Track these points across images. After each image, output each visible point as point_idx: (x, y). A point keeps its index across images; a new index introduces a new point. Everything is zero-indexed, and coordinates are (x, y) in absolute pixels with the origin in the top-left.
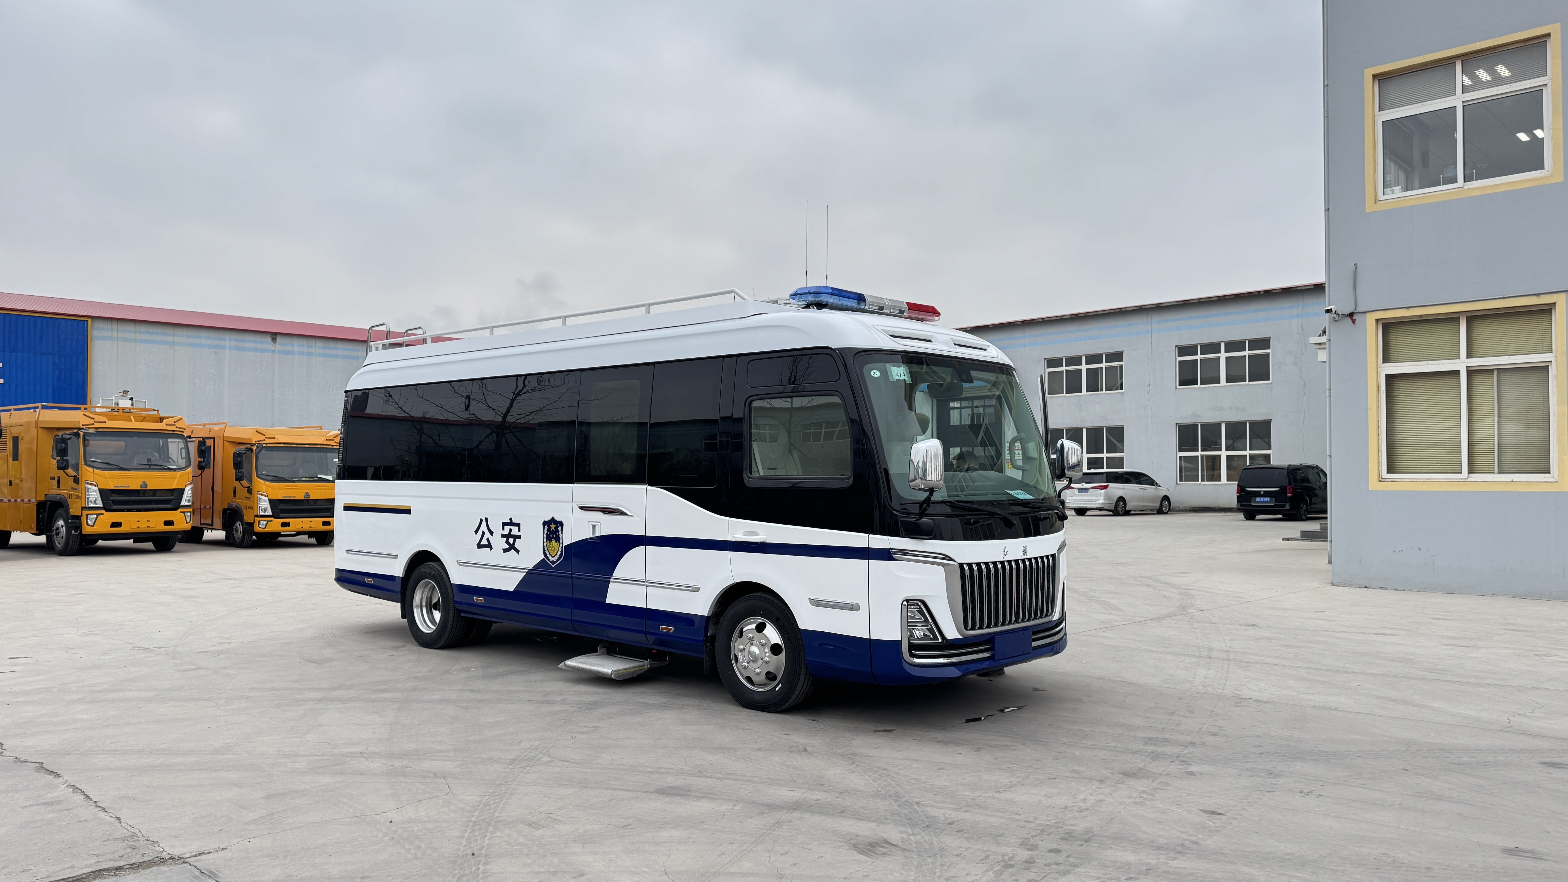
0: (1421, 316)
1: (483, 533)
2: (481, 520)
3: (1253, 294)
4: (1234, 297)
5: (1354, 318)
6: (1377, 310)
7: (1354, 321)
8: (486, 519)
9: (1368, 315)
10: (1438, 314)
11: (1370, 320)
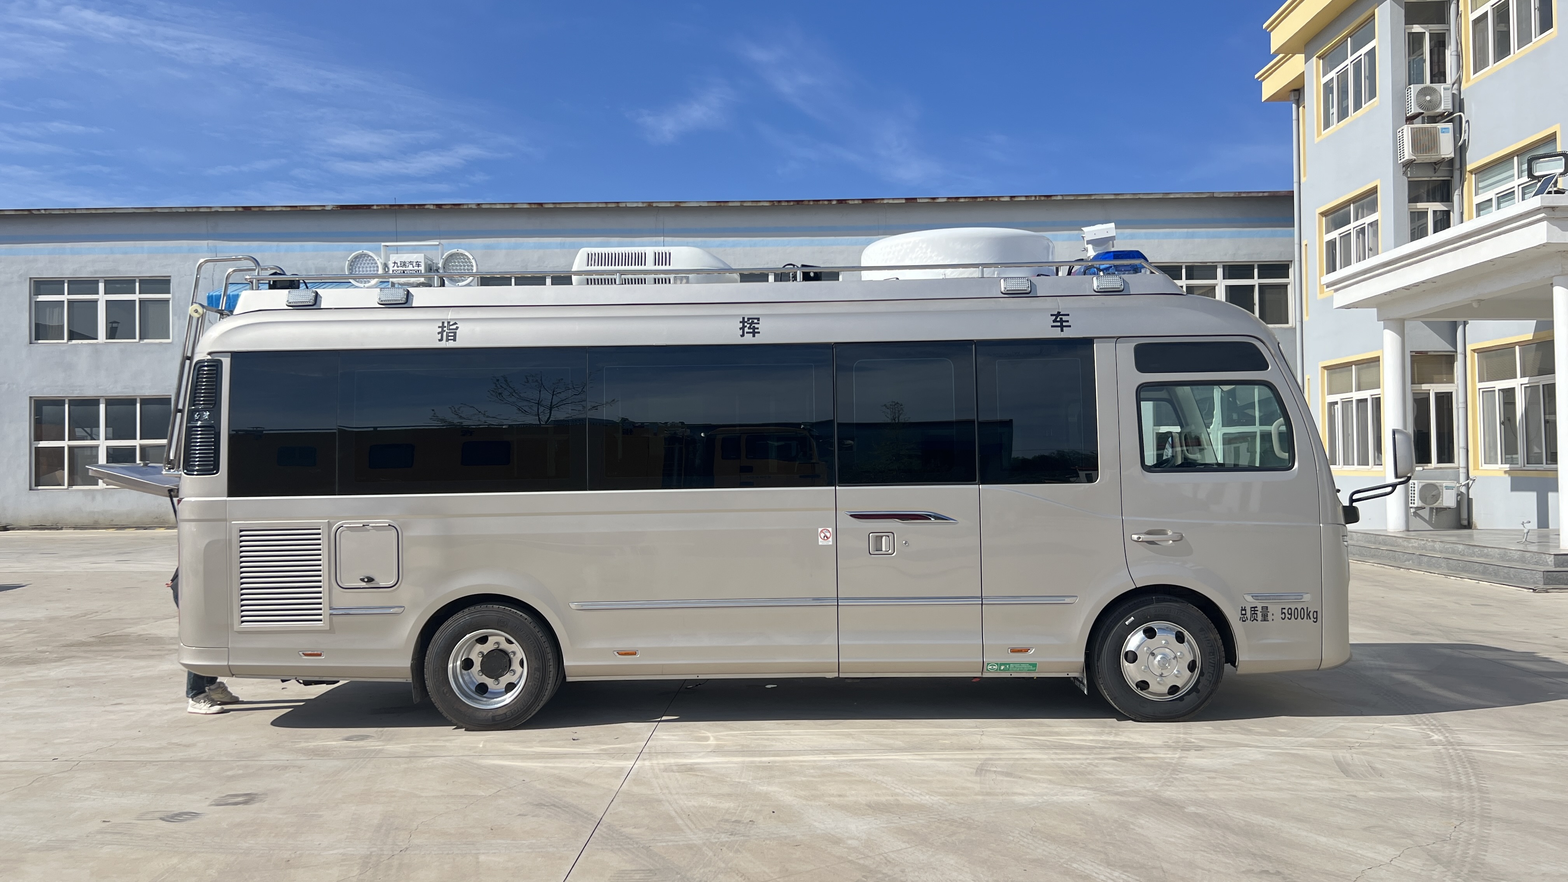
3: (821, 202)
4: (793, 205)
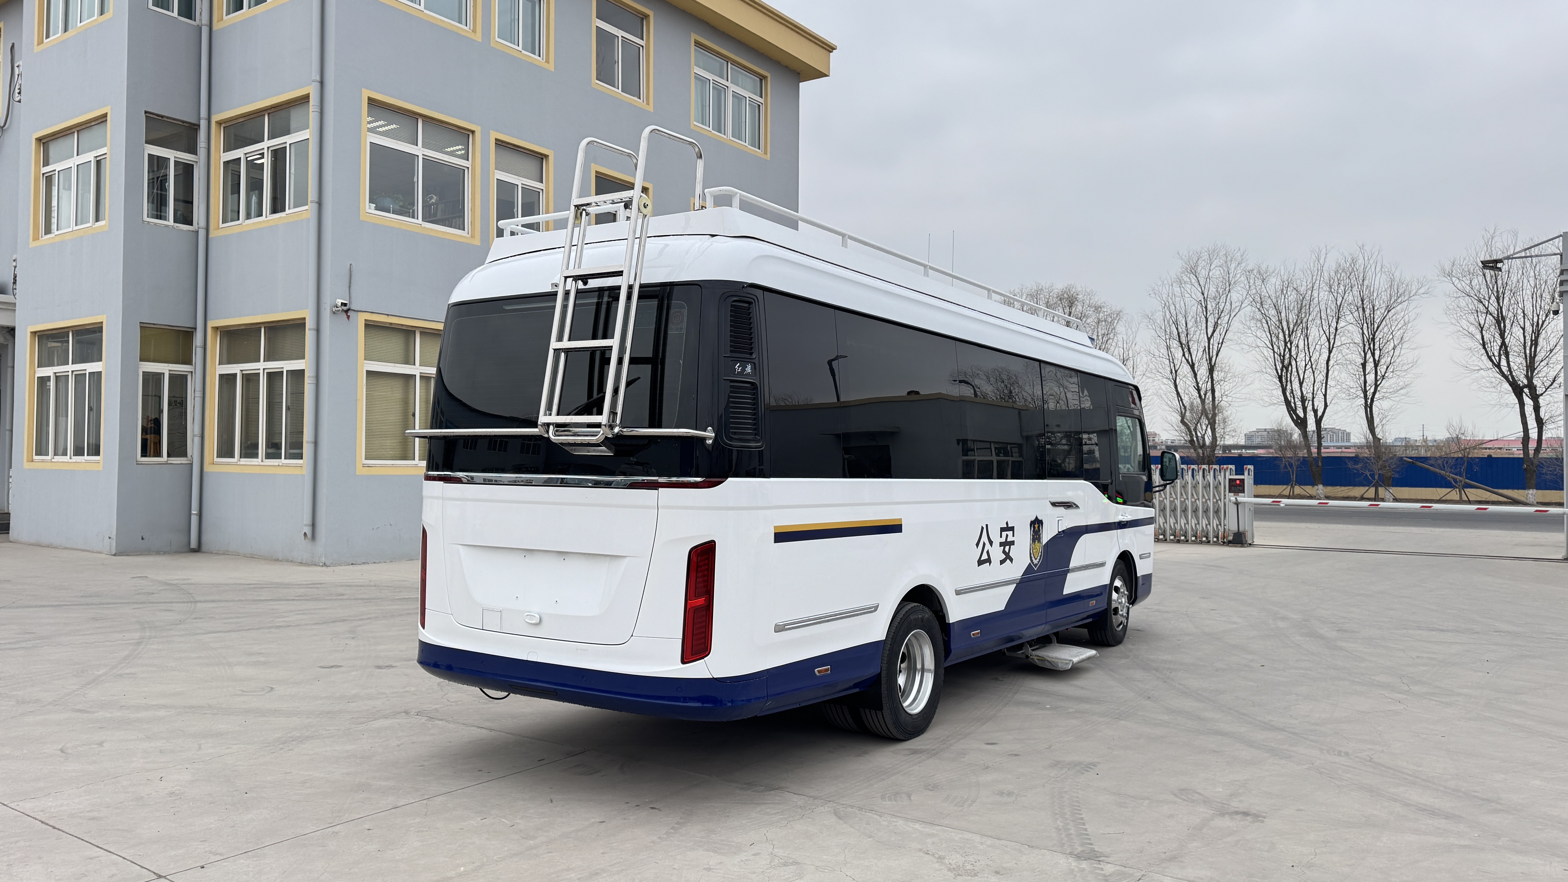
0: (391, 324)
1: (984, 544)
2: (982, 528)
5: (348, 314)
6: (367, 312)
7: (348, 317)
8: (987, 525)
9: (359, 313)
10: (402, 325)
11: (360, 320)
